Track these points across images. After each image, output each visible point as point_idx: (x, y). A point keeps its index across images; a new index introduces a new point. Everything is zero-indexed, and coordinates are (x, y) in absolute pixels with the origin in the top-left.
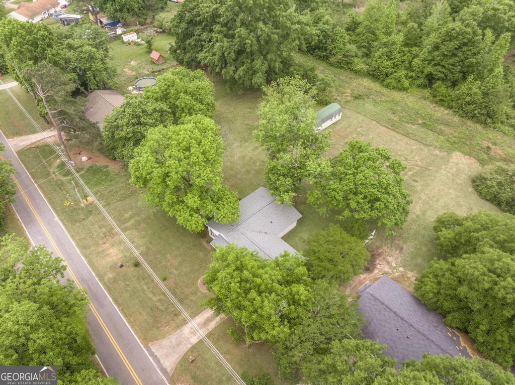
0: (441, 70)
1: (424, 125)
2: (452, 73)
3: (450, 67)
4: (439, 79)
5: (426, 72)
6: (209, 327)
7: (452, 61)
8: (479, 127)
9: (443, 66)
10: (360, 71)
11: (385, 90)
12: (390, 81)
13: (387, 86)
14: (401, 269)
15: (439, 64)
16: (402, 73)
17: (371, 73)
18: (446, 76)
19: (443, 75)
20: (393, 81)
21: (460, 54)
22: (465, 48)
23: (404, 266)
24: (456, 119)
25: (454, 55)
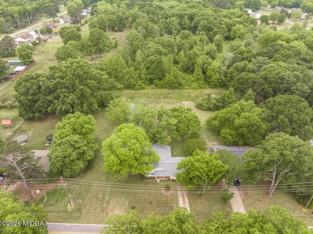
0: (154, 75)
1: (164, 97)
2: (158, 75)
3: (157, 73)
4: (155, 79)
5: (149, 78)
6: (187, 202)
7: (157, 71)
8: (179, 90)
9: (155, 74)
10: (121, 88)
11: (137, 92)
12: (137, 87)
13: (137, 90)
14: (210, 143)
15: (152, 74)
16: (140, 82)
17: (127, 87)
18: (157, 77)
19: (156, 77)
20: (138, 86)
21: (158, 67)
22: (159, 65)
23: (210, 142)
24: (171, 91)
25: (157, 68)
